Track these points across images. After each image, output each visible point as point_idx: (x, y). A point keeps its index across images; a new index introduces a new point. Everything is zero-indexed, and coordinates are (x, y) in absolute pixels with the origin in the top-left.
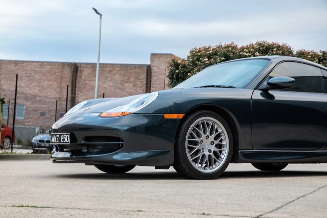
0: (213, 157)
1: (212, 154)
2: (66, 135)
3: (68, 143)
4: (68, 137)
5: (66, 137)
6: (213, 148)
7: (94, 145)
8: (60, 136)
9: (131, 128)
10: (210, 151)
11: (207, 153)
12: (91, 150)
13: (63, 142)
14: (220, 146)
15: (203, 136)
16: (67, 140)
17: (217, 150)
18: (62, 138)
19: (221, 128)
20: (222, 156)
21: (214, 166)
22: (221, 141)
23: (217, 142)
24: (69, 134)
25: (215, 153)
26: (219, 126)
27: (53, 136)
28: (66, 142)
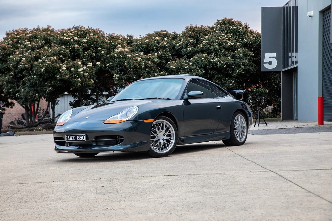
0: (166, 142)
1: (165, 141)
2: (82, 135)
3: (85, 140)
4: (84, 137)
5: (82, 137)
6: (165, 138)
7: (100, 141)
8: (76, 136)
9: (123, 130)
10: (163, 139)
11: (162, 141)
12: (99, 144)
13: (80, 140)
14: (169, 135)
15: (158, 132)
16: (84, 139)
17: (168, 138)
18: (78, 138)
19: (168, 124)
20: (172, 141)
21: (168, 148)
22: (170, 132)
23: (167, 133)
24: (84, 135)
25: (167, 140)
26: (167, 123)
27: (68, 136)
28: (82, 140)
